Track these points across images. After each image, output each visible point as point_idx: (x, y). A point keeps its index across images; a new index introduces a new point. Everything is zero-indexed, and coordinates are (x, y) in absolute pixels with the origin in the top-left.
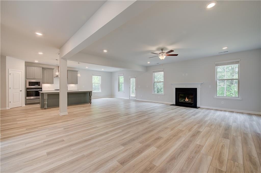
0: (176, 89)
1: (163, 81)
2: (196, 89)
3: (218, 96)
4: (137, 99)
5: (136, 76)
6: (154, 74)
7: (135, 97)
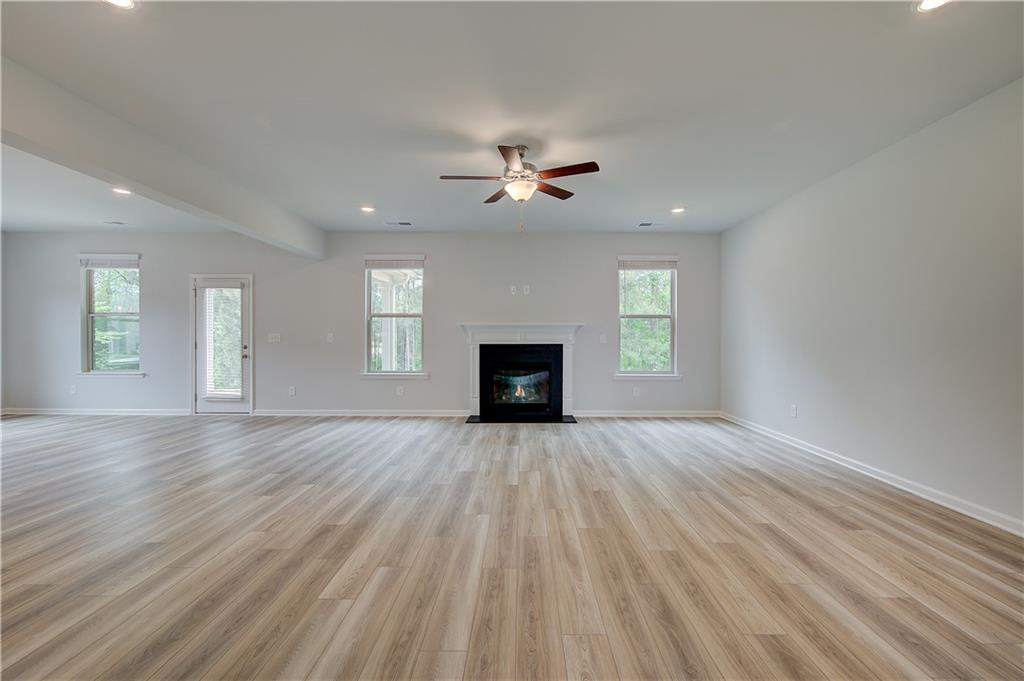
0: (483, 348)
1: (419, 310)
2: (560, 346)
3: (624, 372)
4: (254, 408)
5: (251, 278)
6: (370, 274)
7: (243, 399)
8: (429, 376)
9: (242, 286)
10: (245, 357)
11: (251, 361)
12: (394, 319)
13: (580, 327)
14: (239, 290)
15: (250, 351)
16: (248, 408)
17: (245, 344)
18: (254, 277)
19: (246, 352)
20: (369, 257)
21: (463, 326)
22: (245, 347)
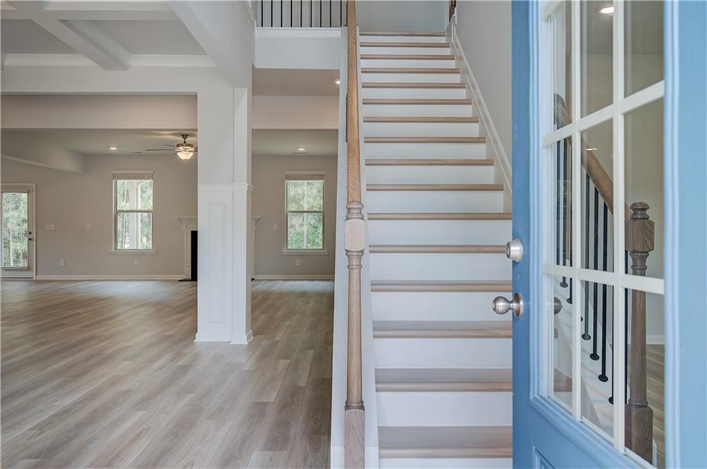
1: (150, 207)
4: (36, 275)
5: (34, 187)
6: (116, 183)
7: (29, 269)
8: (157, 252)
9: (28, 192)
10: (30, 239)
11: (34, 243)
12: (140, 214)
13: (259, 219)
14: (26, 194)
15: (33, 236)
16: (32, 274)
17: (30, 231)
18: (36, 186)
19: (31, 236)
20: (115, 172)
21: (180, 219)
22: (30, 233)
